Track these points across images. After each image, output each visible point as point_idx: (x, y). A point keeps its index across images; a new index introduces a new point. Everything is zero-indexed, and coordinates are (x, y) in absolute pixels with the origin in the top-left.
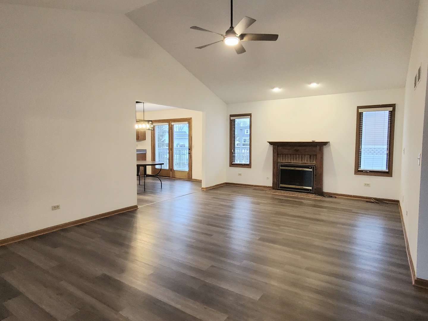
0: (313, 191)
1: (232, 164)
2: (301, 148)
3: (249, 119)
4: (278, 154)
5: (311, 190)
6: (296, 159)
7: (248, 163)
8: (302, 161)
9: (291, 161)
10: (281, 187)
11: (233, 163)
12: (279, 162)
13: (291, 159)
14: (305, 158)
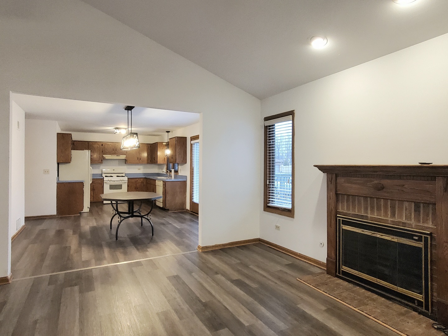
0: (427, 308)
1: (268, 208)
2: (389, 181)
3: (291, 122)
4: (337, 195)
5: (420, 303)
6: (379, 209)
7: (289, 207)
8: (393, 215)
9: (367, 213)
10: (345, 273)
11: (269, 205)
12: (340, 213)
13: (366, 209)
14: (403, 208)
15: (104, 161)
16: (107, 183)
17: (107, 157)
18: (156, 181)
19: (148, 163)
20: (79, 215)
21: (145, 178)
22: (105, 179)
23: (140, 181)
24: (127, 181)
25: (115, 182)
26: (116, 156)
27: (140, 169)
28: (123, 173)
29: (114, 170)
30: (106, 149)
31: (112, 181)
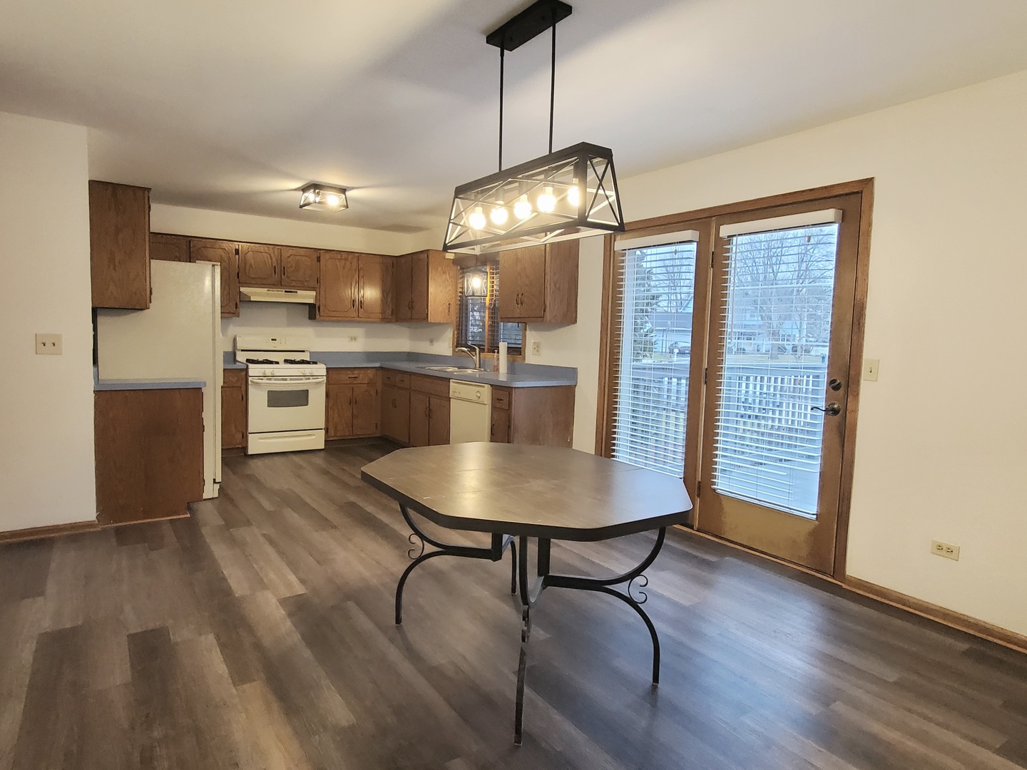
15: (243, 311)
16: (257, 383)
17: (256, 294)
18: (451, 383)
19: (385, 320)
20: (189, 515)
21: (381, 368)
22: (254, 370)
23: (364, 378)
24: (325, 378)
25: (286, 380)
26: (285, 292)
27: (355, 339)
28: (304, 351)
29: (275, 340)
30: (251, 265)
31: (275, 380)
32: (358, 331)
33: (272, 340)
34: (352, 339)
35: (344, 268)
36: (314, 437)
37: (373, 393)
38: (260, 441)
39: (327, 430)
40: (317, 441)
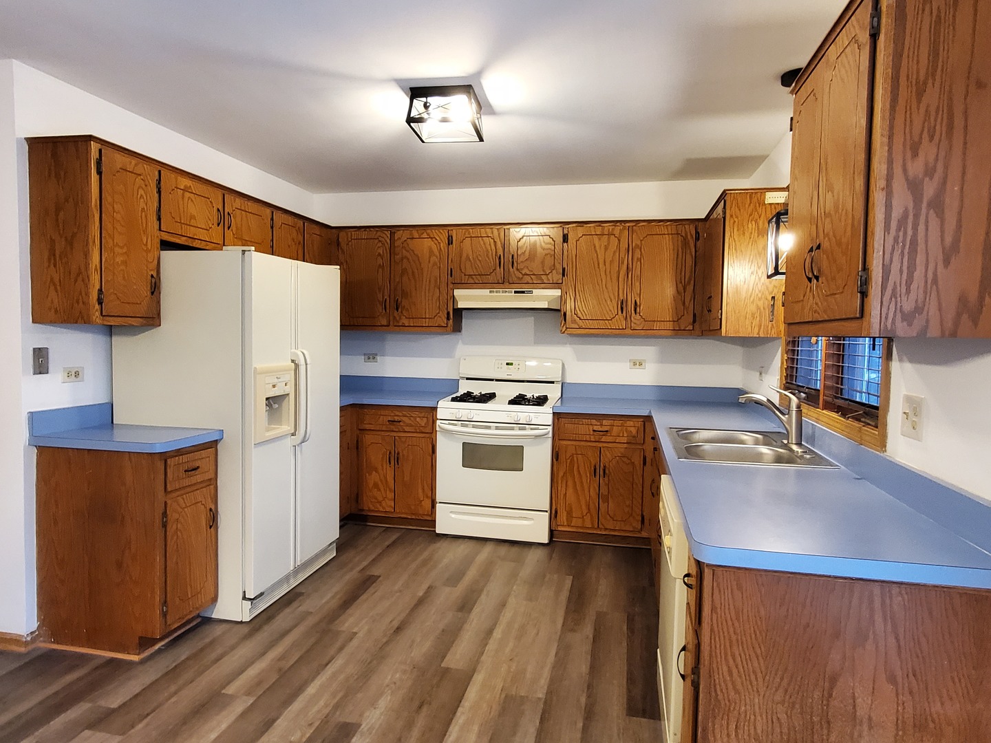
17: (471, 298)
21: (650, 418)
22: (447, 409)
24: (550, 429)
25: (489, 428)
26: (515, 292)
27: (641, 364)
28: (553, 382)
29: (512, 364)
30: (468, 256)
31: (474, 427)
32: (647, 351)
33: (507, 364)
34: (635, 364)
35: (606, 248)
36: (532, 522)
37: (637, 460)
38: (453, 516)
39: (554, 515)
40: (536, 529)
